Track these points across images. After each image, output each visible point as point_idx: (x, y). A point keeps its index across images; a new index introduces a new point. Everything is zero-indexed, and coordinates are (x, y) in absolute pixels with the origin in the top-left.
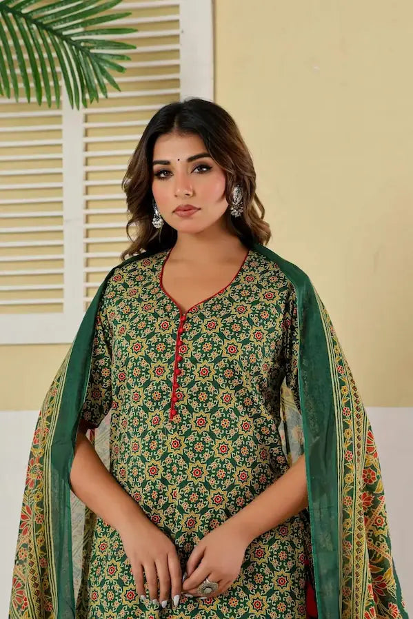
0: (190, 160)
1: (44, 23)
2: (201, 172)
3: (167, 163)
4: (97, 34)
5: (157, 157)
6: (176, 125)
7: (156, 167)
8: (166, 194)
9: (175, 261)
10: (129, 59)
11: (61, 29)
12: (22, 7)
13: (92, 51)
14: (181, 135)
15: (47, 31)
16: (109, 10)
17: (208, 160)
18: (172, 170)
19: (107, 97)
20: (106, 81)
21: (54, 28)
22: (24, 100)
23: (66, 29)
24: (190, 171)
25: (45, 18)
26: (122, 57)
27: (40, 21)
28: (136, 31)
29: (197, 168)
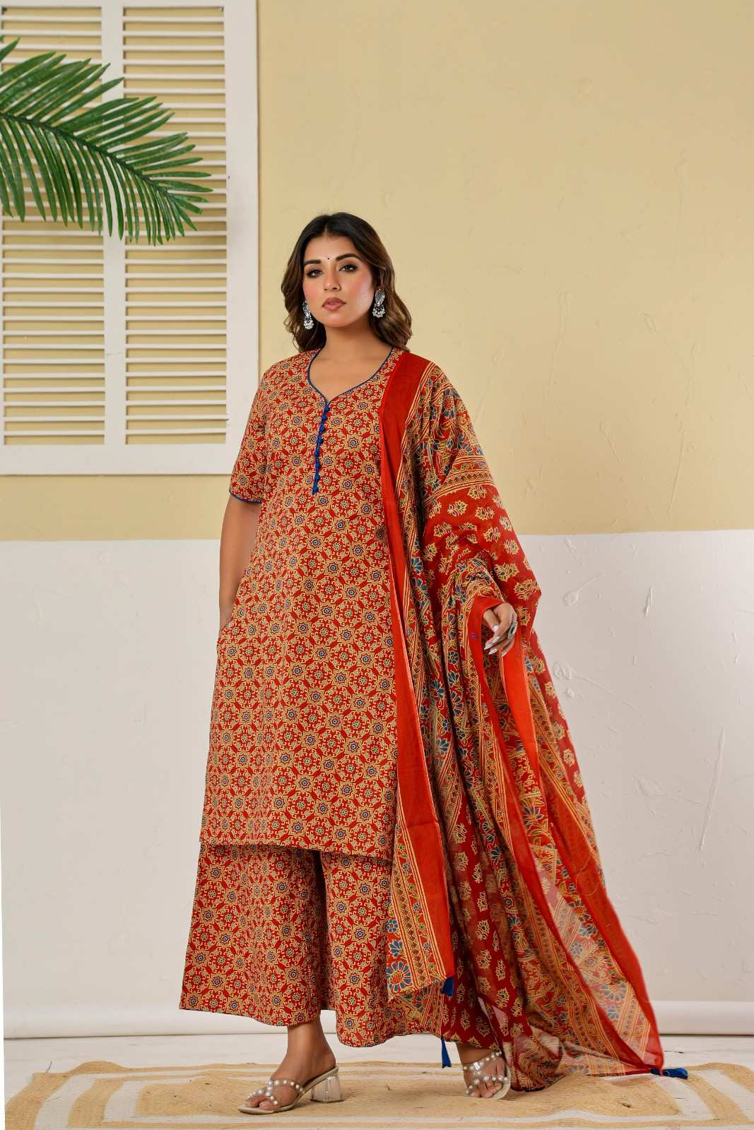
0: (339, 259)
1: (127, 162)
2: (349, 271)
3: (318, 262)
4: (175, 176)
5: (308, 257)
6: (326, 230)
7: (308, 267)
8: (315, 290)
9: (323, 360)
10: (203, 201)
11: (142, 169)
12: (109, 147)
13: (169, 191)
14: (330, 236)
15: (128, 170)
17: (354, 260)
18: (322, 269)
19: (183, 235)
20: (182, 220)
21: (136, 168)
23: (146, 169)
24: (338, 269)
25: (128, 159)
26: (198, 199)
27: (124, 161)
28: (208, 174)
29: (345, 267)
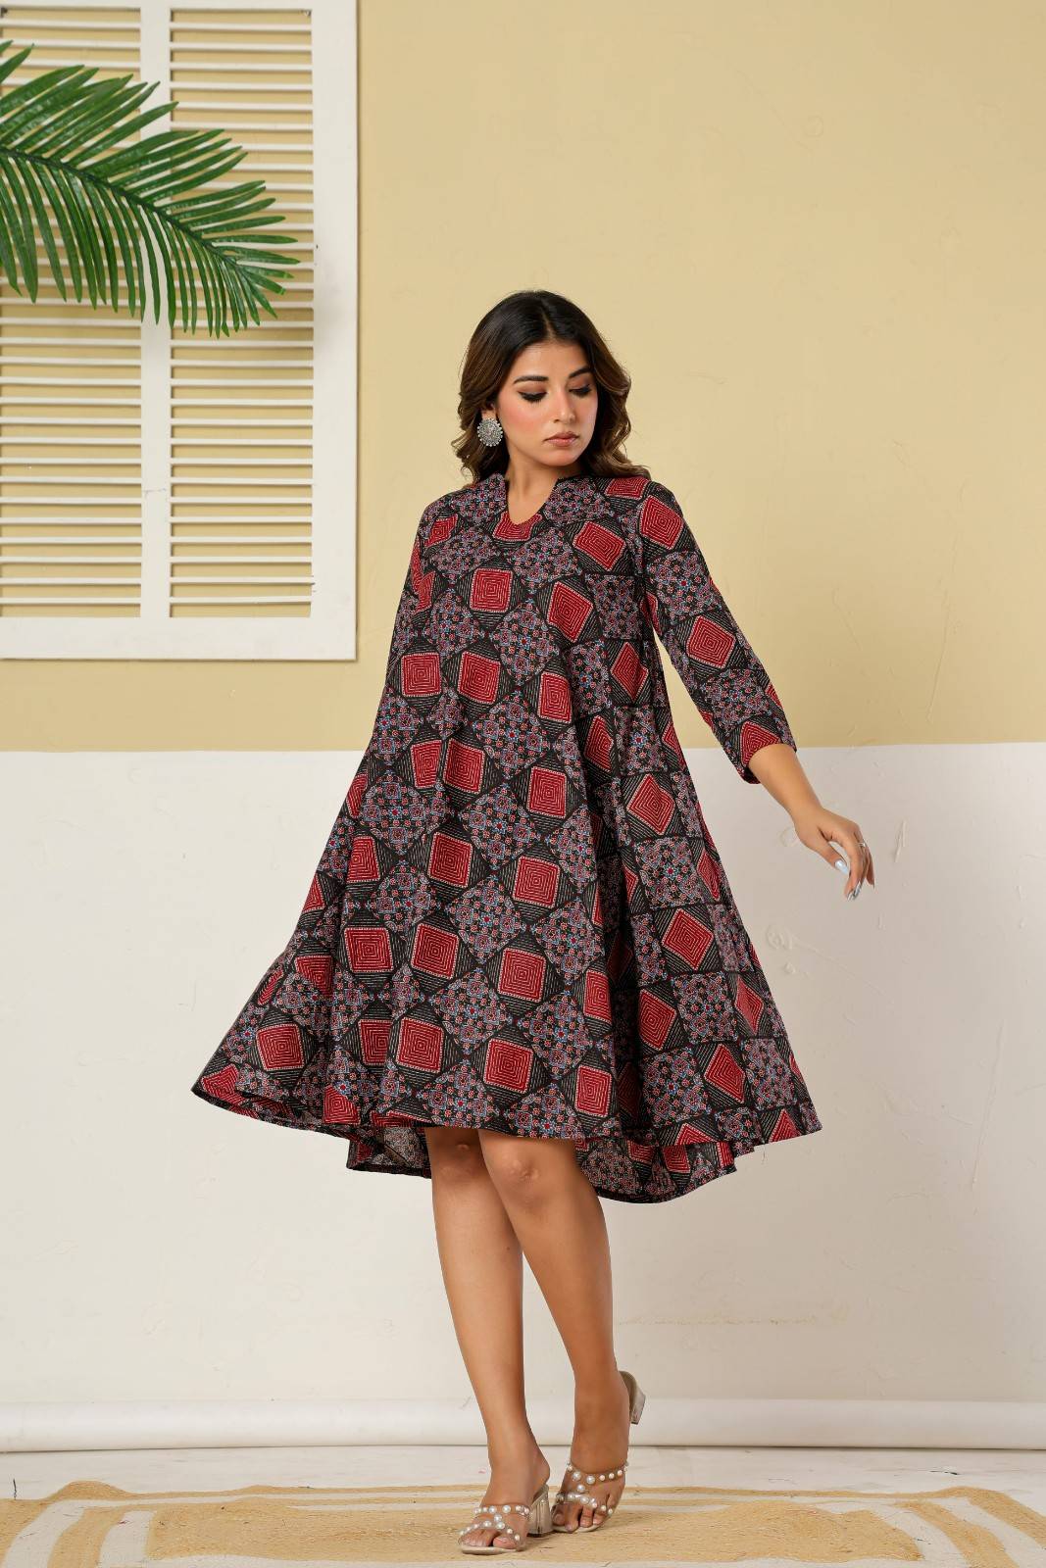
0: (573, 375)
1: (181, 221)
4: (246, 241)
10: (290, 276)
11: (201, 230)
12: (155, 199)
13: (240, 262)
15: (183, 231)
16: (262, 210)
20: (258, 305)
21: (193, 229)
22: (87, 301)
23: (206, 231)
25: (182, 216)
26: (280, 273)
27: (176, 218)
28: (294, 241)
